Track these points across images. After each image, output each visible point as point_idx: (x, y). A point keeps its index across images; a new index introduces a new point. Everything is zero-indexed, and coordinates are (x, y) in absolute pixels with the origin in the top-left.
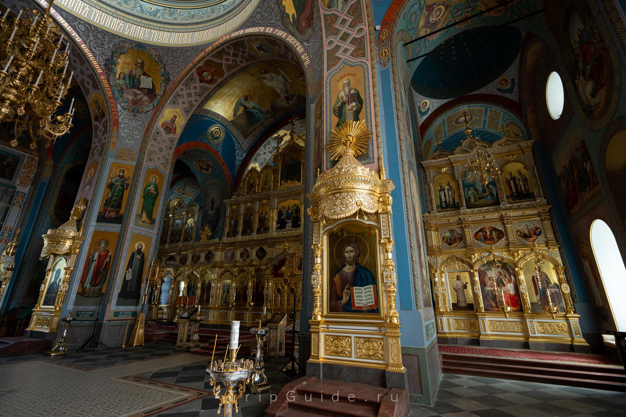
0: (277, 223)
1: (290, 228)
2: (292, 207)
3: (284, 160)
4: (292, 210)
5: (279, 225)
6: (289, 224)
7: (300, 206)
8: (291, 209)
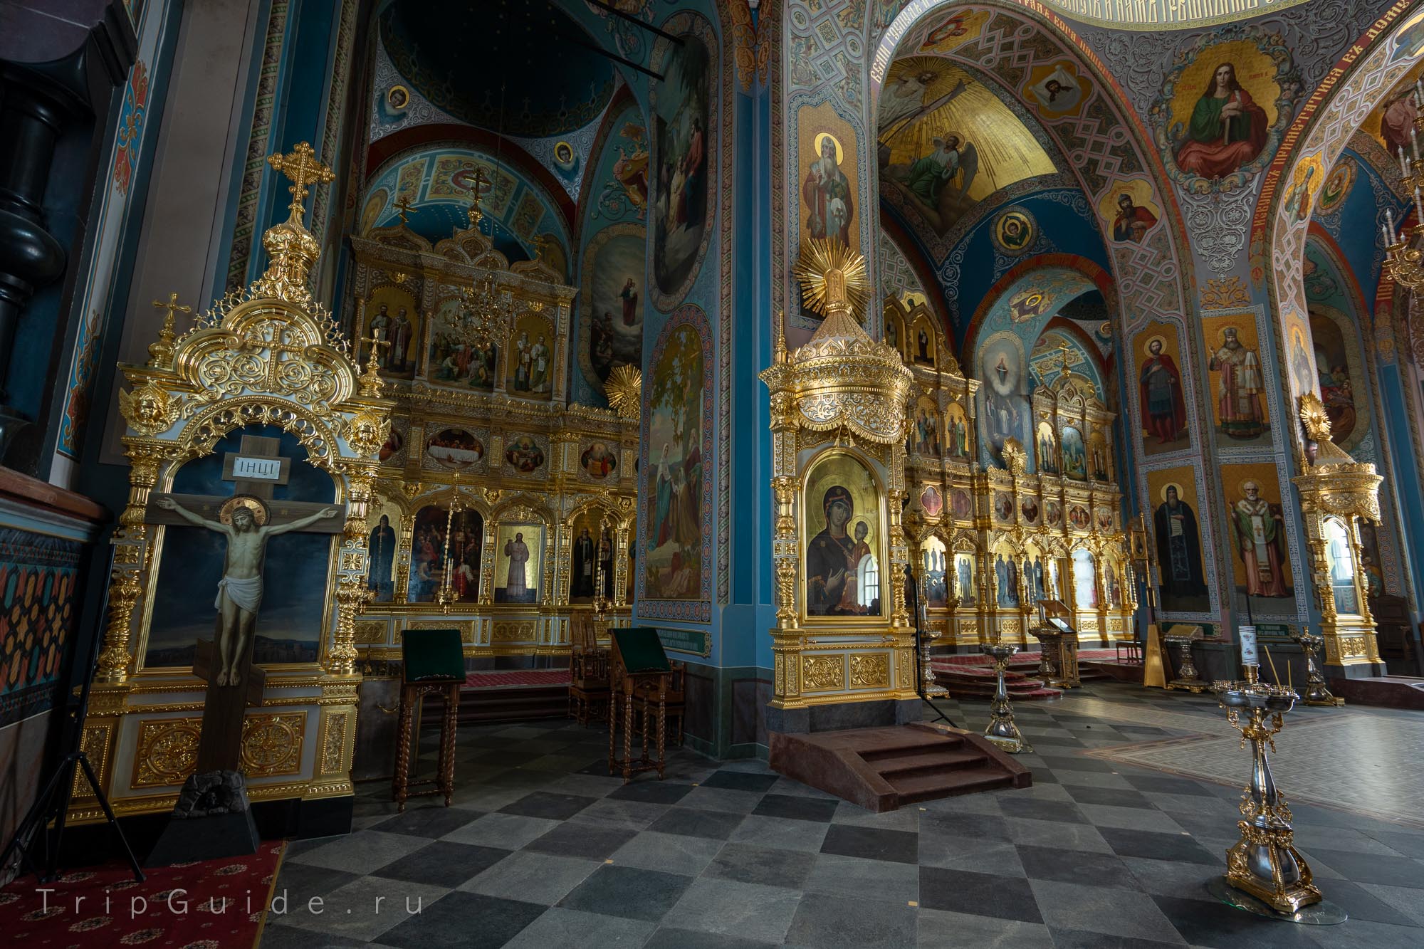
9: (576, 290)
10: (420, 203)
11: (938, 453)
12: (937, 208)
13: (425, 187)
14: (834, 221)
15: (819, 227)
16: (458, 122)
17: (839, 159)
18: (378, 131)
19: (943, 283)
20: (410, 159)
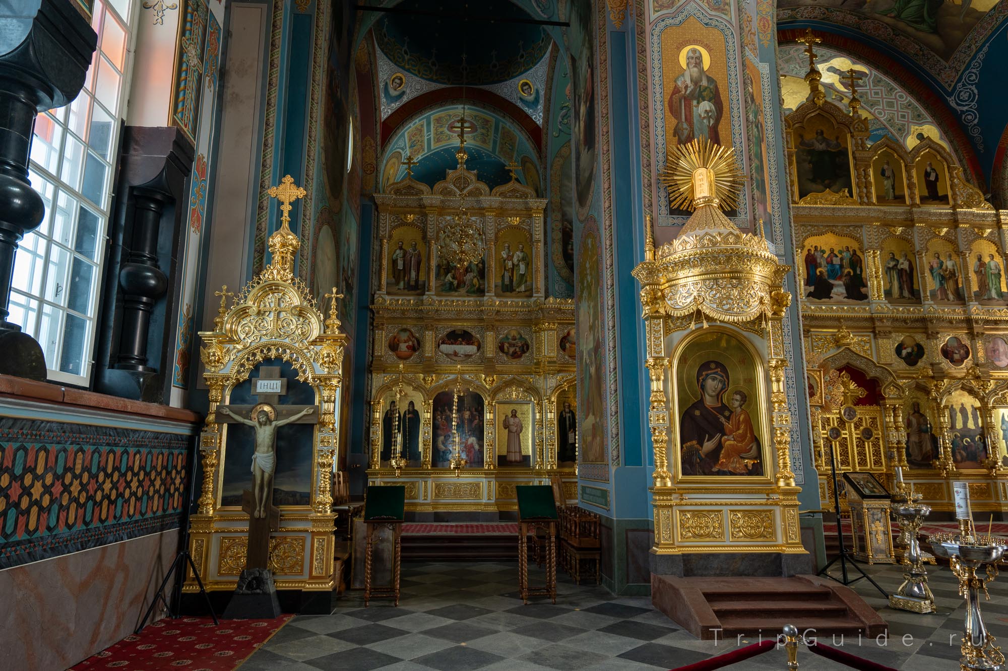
0: (808, 283)
1: (841, 298)
2: (841, 252)
3: (801, 136)
4: (842, 259)
5: (812, 289)
6: (839, 289)
7: (858, 253)
8: (840, 256)
9: (546, 201)
10: (428, 152)
11: (961, 298)
12: (935, 30)
13: (429, 140)
14: (702, 123)
15: (686, 133)
16: (443, 86)
17: (706, 63)
18: (386, 110)
19: (959, 108)
20: (411, 125)
